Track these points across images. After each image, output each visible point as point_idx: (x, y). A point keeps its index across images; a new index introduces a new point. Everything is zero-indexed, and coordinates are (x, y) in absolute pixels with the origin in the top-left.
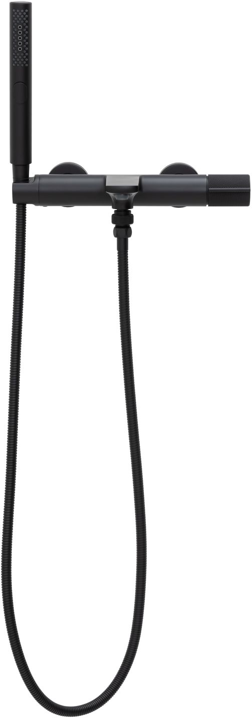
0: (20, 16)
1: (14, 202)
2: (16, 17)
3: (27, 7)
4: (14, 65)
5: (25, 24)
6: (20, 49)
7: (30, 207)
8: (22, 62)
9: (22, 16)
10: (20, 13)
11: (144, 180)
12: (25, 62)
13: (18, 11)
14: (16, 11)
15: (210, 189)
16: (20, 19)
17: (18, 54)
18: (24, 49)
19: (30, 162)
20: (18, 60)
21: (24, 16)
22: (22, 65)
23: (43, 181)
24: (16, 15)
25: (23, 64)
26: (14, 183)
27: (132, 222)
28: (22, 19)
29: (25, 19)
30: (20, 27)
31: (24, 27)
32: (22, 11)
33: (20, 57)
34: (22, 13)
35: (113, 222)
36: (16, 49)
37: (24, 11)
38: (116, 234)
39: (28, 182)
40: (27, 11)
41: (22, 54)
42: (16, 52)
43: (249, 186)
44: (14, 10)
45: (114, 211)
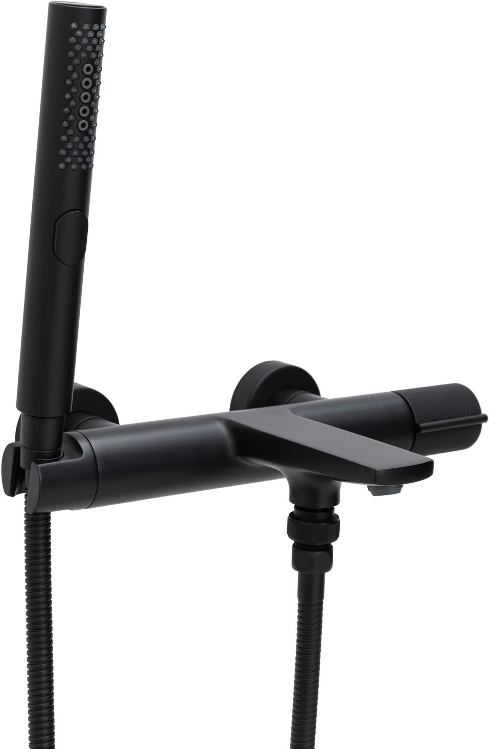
4: (62, 166)
6: (83, 125)
8: (84, 159)
22: (84, 167)
25: (86, 163)
30: (88, 69)
33: (81, 146)
41: (86, 139)
45: (295, 507)
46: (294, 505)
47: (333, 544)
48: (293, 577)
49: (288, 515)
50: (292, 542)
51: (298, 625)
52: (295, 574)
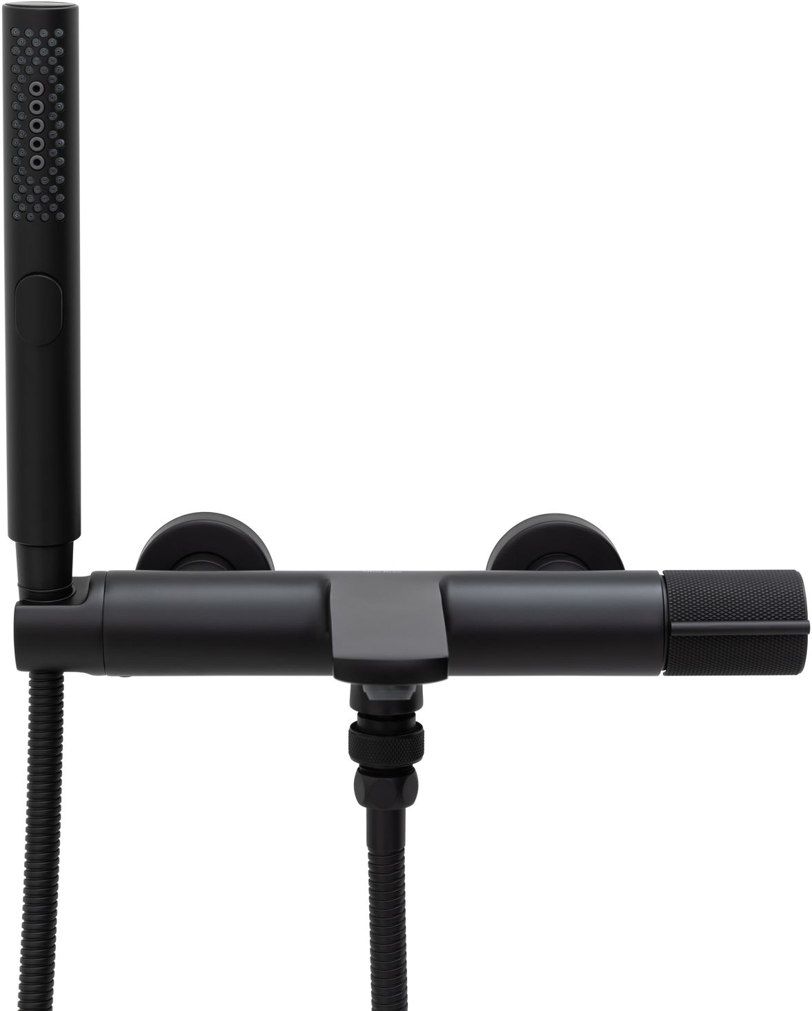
0: (37, 50)
1: (21, 665)
2: (23, 53)
3: (64, 20)
4: (16, 215)
5: (53, 79)
6: (37, 162)
7: (76, 684)
8: (46, 207)
9: (44, 52)
10: (37, 43)
11: (454, 592)
12: (54, 207)
13: (29, 33)
14: (23, 35)
15: (674, 625)
16: (36, 61)
17: (30, 181)
18: (50, 162)
19: (77, 534)
20: (31, 199)
21: (52, 51)
22: (45, 217)
23: (120, 595)
24: (23, 49)
25: (49, 212)
26: (22, 602)
27: (418, 753)
28: (45, 61)
29: (53, 60)
30: (36, 88)
31: (50, 88)
32: (44, 33)
33: (37, 190)
34: (45, 42)
35: (355, 753)
36: (25, 160)
37: (52, 35)
38: (365, 793)
39: (68, 602)
40: (59, 32)
41: (45, 180)
42: (22, 171)
43: (803, 615)
44: (16, 32)
45: (359, 715)
46: (357, 712)
47: (414, 765)
48: (359, 815)
49: (349, 728)
50: (357, 765)
51: (370, 884)
52: (362, 812)
